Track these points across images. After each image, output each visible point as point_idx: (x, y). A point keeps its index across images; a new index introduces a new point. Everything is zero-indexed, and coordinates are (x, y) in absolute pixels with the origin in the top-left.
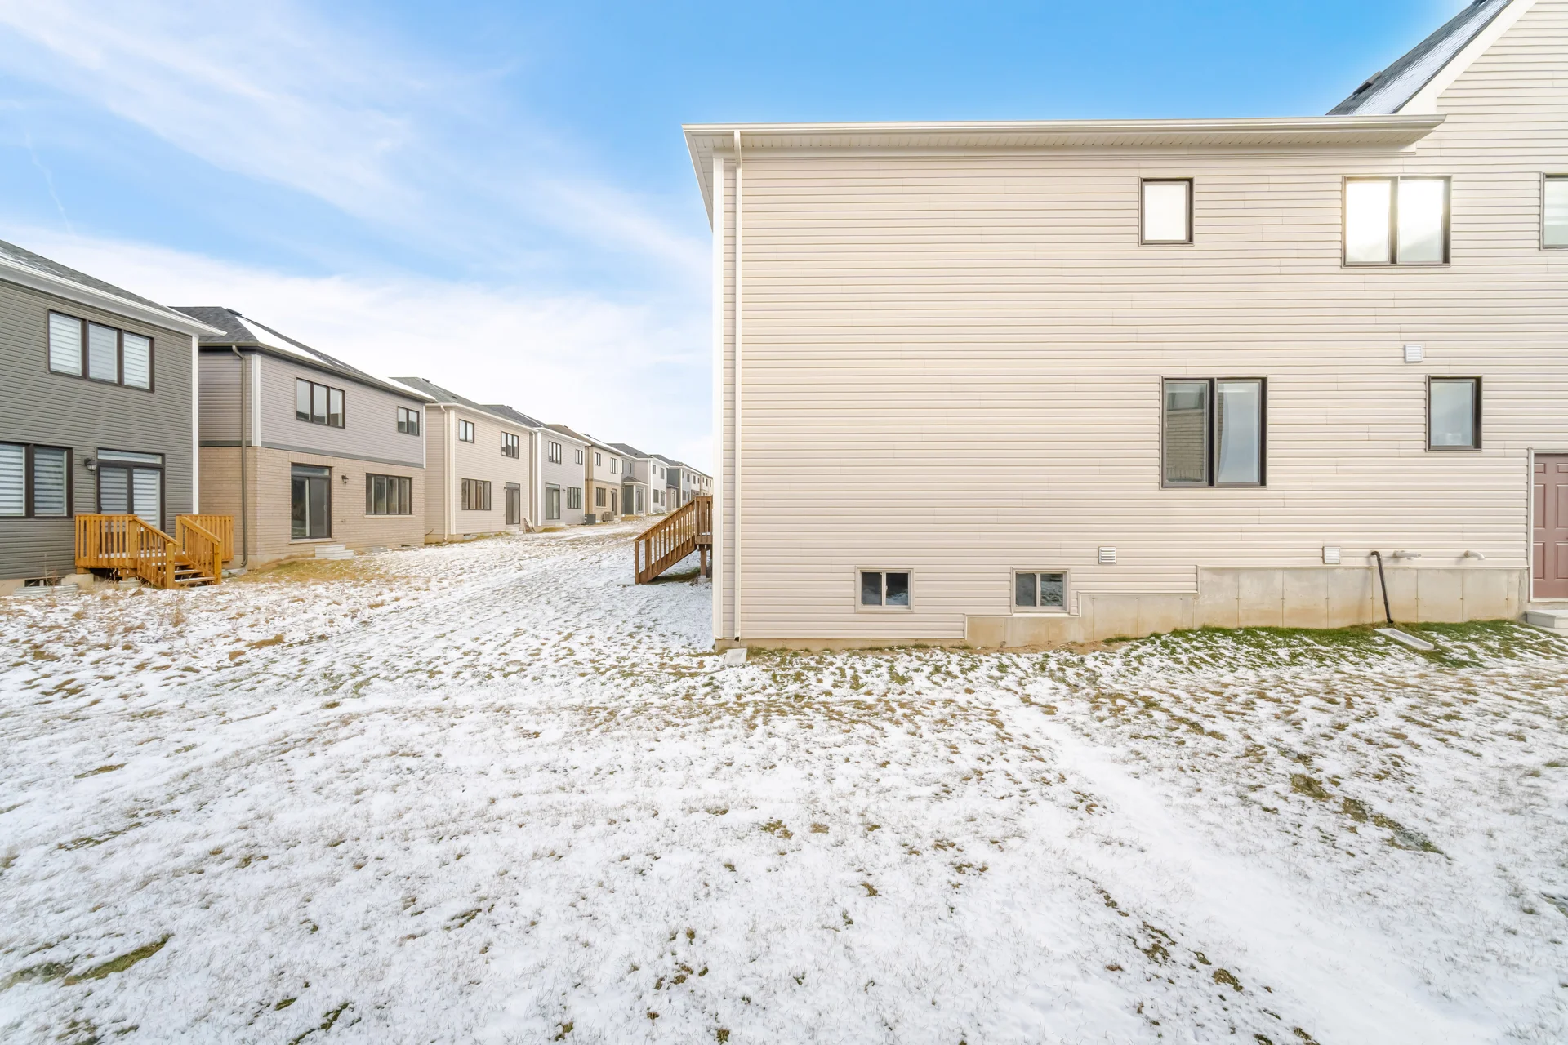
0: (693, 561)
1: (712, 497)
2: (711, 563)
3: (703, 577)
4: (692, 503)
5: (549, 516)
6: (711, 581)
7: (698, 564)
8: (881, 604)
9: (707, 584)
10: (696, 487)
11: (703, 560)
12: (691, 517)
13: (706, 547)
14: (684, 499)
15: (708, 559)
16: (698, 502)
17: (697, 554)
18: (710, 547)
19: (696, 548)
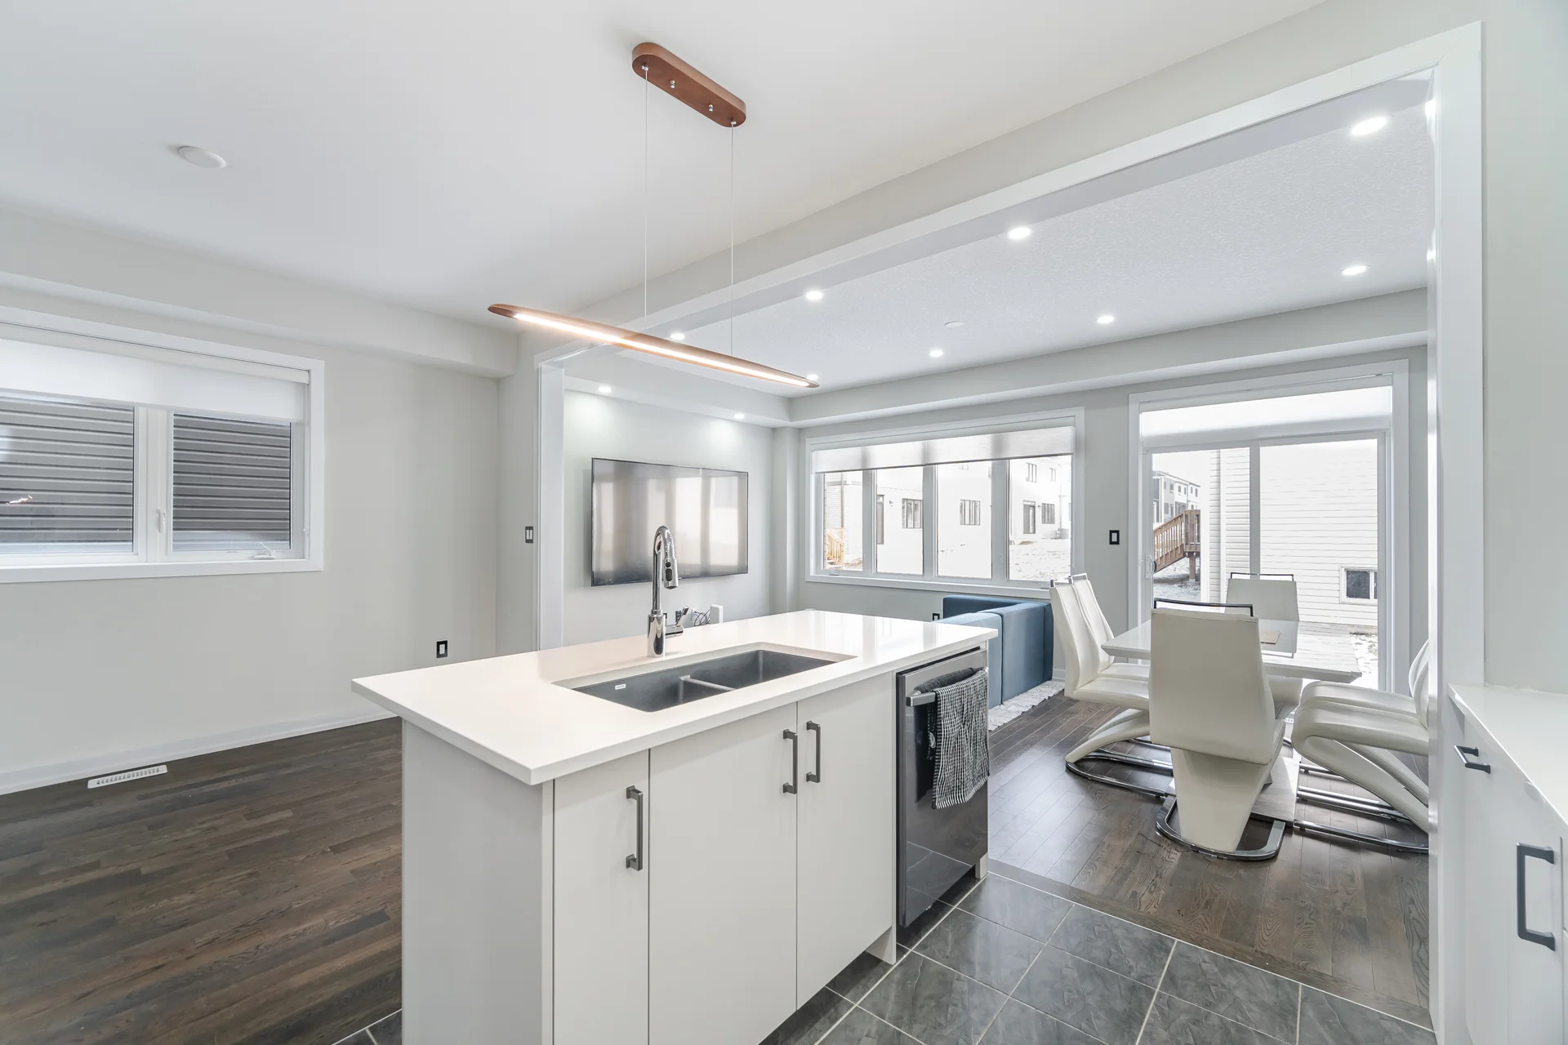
0: (1182, 567)
1: (1199, 511)
2: (1199, 570)
3: (1192, 581)
4: (1181, 516)
5: (1027, 531)
6: (1199, 584)
7: (1186, 572)
8: (1369, 598)
9: (1196, 587)
10: (1181, 498)
11: (1192, 566)
12: (1180, 529)
13: (1194, 555)
14: (1166, 512)
15: (1197, 564)
16: (1186, 516)
17: (1185, 562)
18: (1198, 554)
19: (1184, 556)
